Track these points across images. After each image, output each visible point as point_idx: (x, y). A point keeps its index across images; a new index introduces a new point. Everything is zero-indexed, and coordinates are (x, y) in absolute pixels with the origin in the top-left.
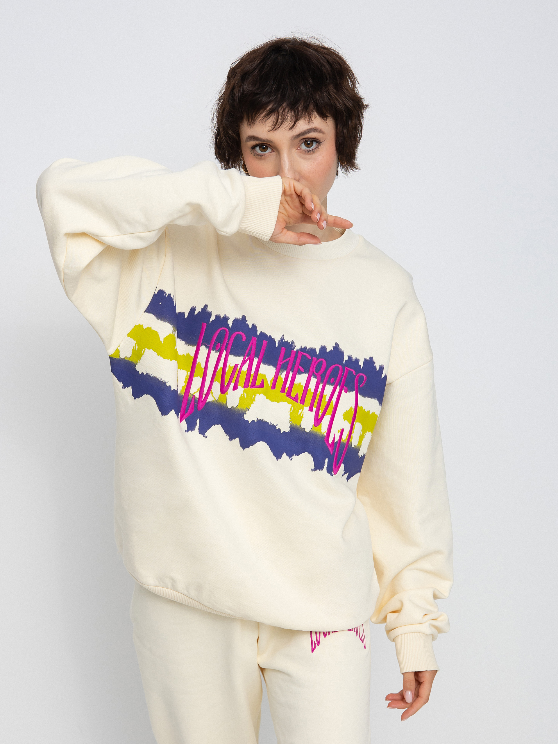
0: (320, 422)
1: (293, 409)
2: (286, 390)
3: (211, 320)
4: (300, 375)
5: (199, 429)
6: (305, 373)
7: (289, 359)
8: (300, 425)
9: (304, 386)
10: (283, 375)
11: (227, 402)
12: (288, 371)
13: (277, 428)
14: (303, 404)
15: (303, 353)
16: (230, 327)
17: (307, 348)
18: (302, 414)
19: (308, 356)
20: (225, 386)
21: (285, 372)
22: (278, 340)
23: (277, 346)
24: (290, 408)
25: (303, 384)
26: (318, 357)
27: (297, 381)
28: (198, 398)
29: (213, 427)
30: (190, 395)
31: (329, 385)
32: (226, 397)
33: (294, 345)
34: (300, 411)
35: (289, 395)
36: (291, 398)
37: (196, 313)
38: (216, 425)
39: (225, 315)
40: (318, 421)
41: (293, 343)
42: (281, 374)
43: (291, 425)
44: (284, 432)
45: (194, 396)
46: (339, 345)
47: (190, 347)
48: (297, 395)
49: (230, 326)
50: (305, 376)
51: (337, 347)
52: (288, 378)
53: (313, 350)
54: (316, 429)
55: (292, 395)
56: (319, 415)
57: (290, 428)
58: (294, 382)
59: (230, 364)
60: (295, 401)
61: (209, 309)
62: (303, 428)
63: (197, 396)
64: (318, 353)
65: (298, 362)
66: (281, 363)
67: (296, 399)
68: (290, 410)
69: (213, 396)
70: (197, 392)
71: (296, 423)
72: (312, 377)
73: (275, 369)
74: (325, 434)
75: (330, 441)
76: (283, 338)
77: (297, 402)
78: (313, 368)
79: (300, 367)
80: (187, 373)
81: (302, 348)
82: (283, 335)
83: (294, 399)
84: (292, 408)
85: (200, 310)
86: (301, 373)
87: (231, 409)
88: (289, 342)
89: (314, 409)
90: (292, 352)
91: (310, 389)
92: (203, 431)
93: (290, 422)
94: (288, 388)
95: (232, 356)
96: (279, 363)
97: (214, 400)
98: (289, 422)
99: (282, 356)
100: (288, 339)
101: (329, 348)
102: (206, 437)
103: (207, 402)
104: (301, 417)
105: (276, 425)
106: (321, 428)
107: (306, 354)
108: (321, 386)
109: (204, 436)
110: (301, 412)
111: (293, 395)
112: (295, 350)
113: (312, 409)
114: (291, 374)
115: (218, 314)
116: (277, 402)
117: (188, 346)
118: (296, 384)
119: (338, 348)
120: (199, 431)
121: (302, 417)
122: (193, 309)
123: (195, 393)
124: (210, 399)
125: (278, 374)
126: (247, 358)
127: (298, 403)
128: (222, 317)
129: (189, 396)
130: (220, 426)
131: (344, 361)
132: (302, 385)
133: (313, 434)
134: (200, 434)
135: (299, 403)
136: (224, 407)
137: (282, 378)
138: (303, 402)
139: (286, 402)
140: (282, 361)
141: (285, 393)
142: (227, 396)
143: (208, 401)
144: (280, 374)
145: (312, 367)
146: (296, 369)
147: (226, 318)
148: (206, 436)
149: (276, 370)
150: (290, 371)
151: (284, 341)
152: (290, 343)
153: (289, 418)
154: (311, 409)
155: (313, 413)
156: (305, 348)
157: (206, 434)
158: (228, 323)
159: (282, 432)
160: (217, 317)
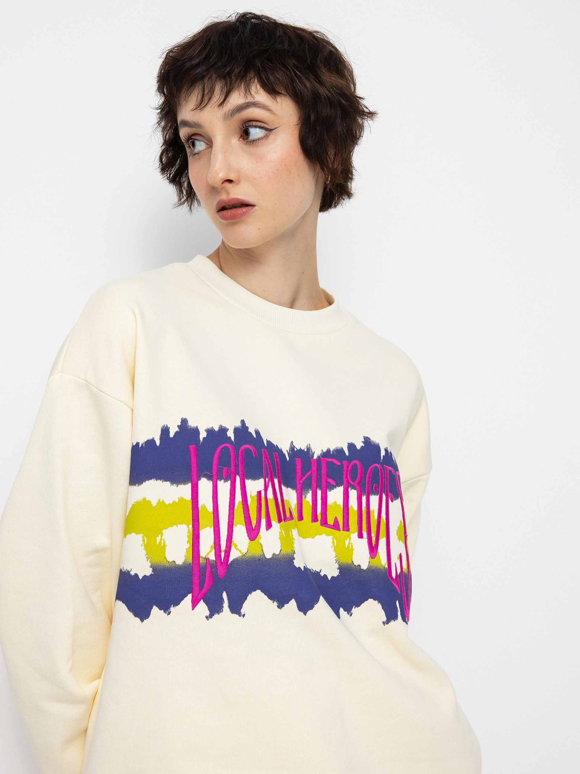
0: (377, 551)
1: (336, 542)
2: (319, 518)
3: (201, 439)
4: (333, 491)
5: (230, 607)
6: (339, 486)
7: (310, 472)
8: (353, 562)
9: (342, 504)
10: (308, 498)
11: (263, 550)
12: (314, 489)
13: (322, 575)
14: (348, 530)
15: (327, 459)
16: (233, 440)
17: (332, 450)
18: (350, 546)
19: (335, 461)
20: (254, 527)
21: (311, 492)
22: (287, 451)
23: (288, 459)
24: (332, 541)
25: (341, 502)
26: (349, 459)
27: (330, 501)
28: (215, 560)
29: (250, 597)
30: (201, 559)
31: (373, 496)
32: (260, 543)
33: (312, 452)
34: (347, 542)
35: (324, 523)
36: (329, 526)
37: (172, 435)
38: (253, 593)
39: (221, 426)
40: (373, 549)
41: (309, 449)
42: (306, 497)
43: (339, 566)
44: (333, 577)
45: (207, 559)
46: (369, 438)
47: (181, 487)
48: (336, 520)
49: (233, 438)
50: (339, 490)
51: (367, 441)
52: (317, 500)
53: (340, 451)
54: (375, 562)
55: (329, 523)
56: (373, 540)
57: (338, 570)
58: (327, 503)
59: (251, 492)
60: (336, 530)
61: (192, 423)
62: (357, 565)
63: (212, 557)
64: (347, 453)
65: (324, 474)
66: (301, 482)
67: (336, 526)
68: (332, 544)
69: (237, 549)
70: (211, 551)
71: (345, 560)
72: (349, 490)
73: (294, 491)
74: (386, 566)
75: (394, 575)
76: (293, 446)
77: (339, 529)
78: (347, 476)
79: (329, 480)
80: (188, 527)
81: (324, 453)
82: (292, 442)
83: (334, 528)
84: (335, 540)
85: (177, 429)
86: (332, 487)
87: (272, 558)
88: (303, 449)
89: (365, 534)
90: (313, 462)
91: (351, 506)
92: (236, 609)
93: (338, 562)
94: (321, 515)
95: (250, 480)
96: (298, 482)
97: (241, 555)
98: (335, 561)
99: (299, 471)
100: (300, 445)
101: (359, 445)
102: (244, 616)
103: (230, 562)
104: (350, 550)
105: (319, 571)
106: (380, 558)
107: (332, 460)
108: (364, 499)
109: (240, 616)
110: (349, 543)
111: (331, 521)
112: (315, 457)
113: (362, 534)
114: (319, 493)
115: (210, 426)
116: (311, 538)
117: (177, 486)
118: (330, 504)
119: (370, 442)
120: (230, 610)
121: (352, 549)
122: (165, 431)
123: (208, 554)
124: (234, 555)
125: (302, 498)
126: (267, 479)
127: (340, 531)
128: (216, 429)
129: (201, 561)
130: (258, 592)
131: (382, 458)
132: (340, 505)
133: (373, 570)
134: (233, 614)
135: (342, 532)
136: (259, 560)
137: (308, 502)
138: (346, 528)
139: (324, 534)
140: (301, 479)
141: (319, 522)
142: (261, 541)
143: (231, 559)
144: (303, 497)
145: (345, 477)
146: (324, 483)
147: (223, 430)
148: (243, 613)
149: (297, 492)
150: (317, 489)
151: (295, 449)
152: (306, 450)
153: (335, 556)
154: (360, 536)
155: (365, 540)
156: (328, 451)
157: (243, 611)
158: (228, 436)
159: (329, 579)
160: (210, 432)
